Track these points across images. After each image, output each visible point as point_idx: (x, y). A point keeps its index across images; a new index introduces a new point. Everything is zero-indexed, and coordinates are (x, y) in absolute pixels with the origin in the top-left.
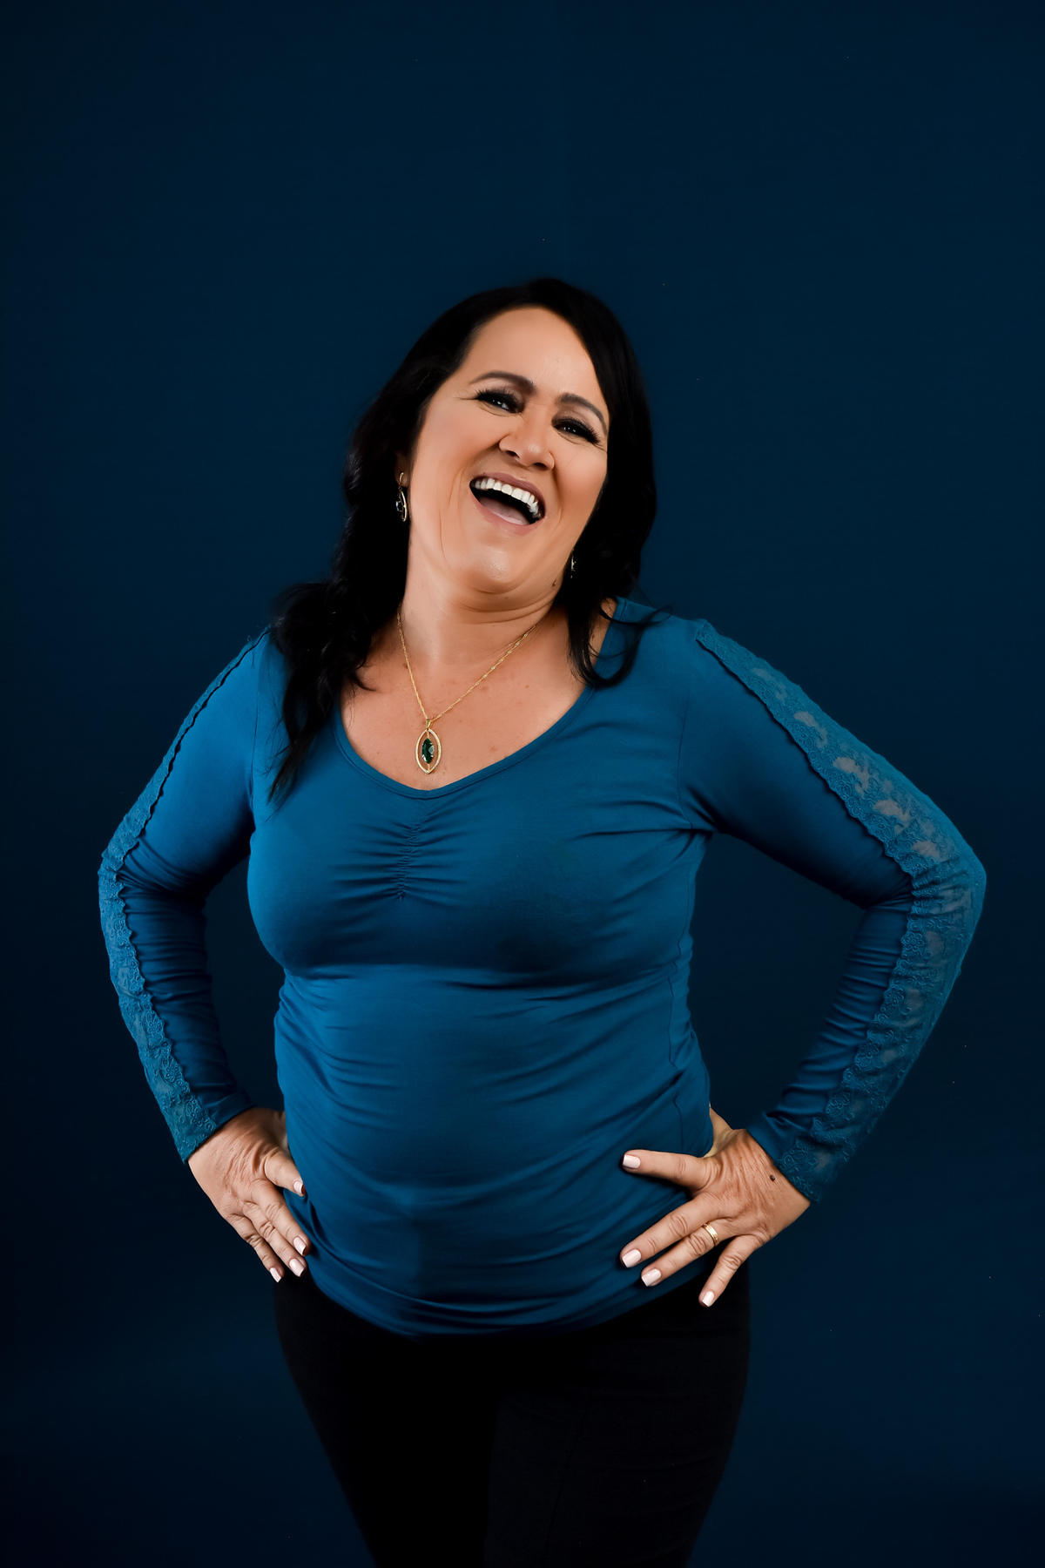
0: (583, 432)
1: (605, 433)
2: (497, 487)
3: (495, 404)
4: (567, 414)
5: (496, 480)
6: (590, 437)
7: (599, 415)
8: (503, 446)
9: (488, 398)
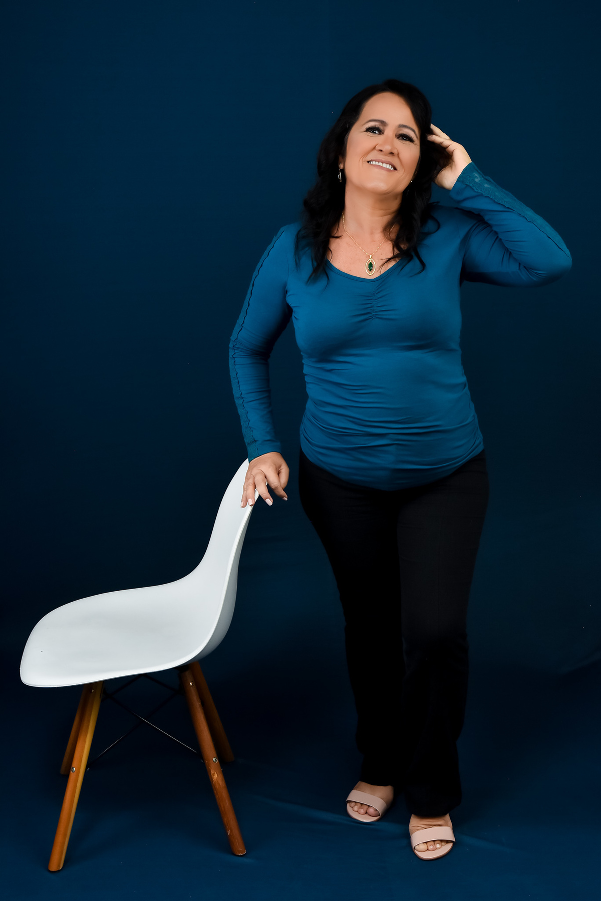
0: (409, 139)
1: (417, 138)
2: (377, 163)
3: (373, 132)
4: (401, 132)
5: (376, 161)
6: (410, 139)
7: (414, 131)
8: (378, 148)
9: (371, 130)
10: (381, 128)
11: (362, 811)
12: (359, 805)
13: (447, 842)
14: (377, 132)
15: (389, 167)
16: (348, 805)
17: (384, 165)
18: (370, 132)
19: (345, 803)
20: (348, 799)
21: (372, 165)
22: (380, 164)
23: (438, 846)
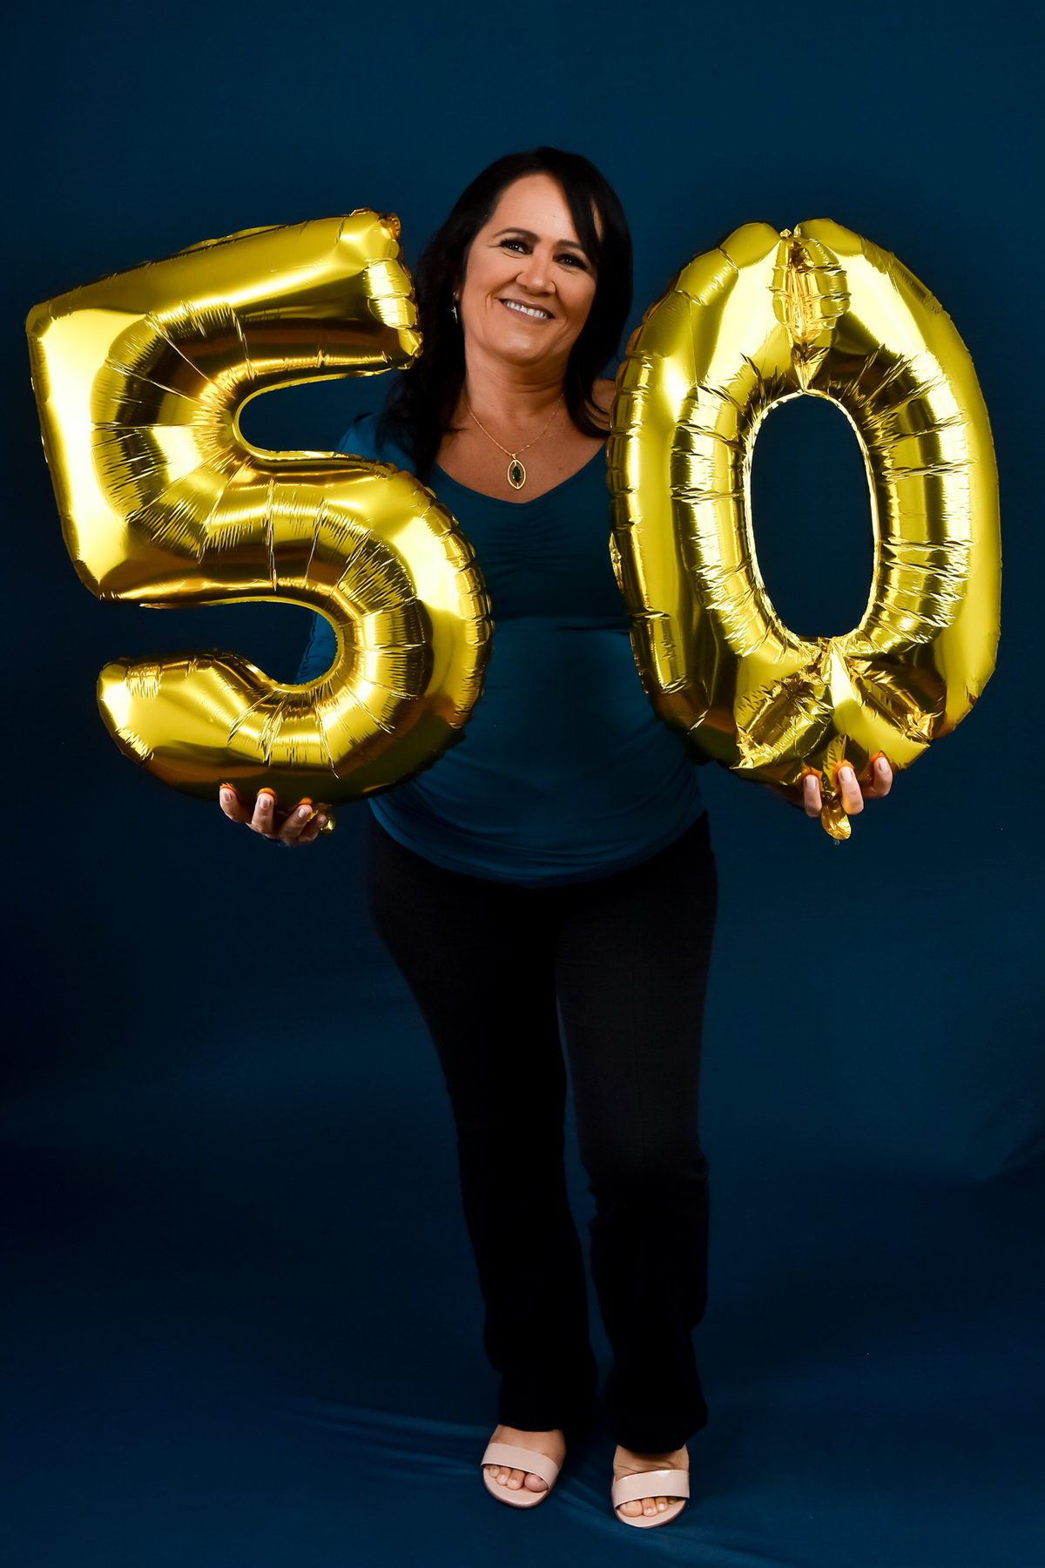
0: (577, 263)
2: (517, 307)
4: (564, 252)
5: (515, 303)
8: (519, 280)
9: (510, 245)
10: (529, 243)
11: (515, 1484)
12: (508, 1471)
13: (679, 1499)
14: (520, 249)
15: (538, 314)
16: (486, 1472)
17: (531, 312)
18: (509, 248)
19: (480, 1468)
20: (484, 1462)
21: (510, 309)
22: (523, 309)
23: (662, 1507)
